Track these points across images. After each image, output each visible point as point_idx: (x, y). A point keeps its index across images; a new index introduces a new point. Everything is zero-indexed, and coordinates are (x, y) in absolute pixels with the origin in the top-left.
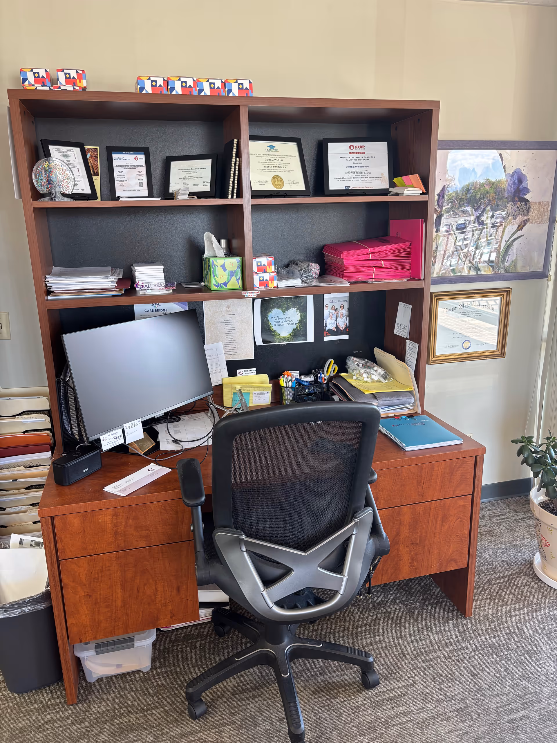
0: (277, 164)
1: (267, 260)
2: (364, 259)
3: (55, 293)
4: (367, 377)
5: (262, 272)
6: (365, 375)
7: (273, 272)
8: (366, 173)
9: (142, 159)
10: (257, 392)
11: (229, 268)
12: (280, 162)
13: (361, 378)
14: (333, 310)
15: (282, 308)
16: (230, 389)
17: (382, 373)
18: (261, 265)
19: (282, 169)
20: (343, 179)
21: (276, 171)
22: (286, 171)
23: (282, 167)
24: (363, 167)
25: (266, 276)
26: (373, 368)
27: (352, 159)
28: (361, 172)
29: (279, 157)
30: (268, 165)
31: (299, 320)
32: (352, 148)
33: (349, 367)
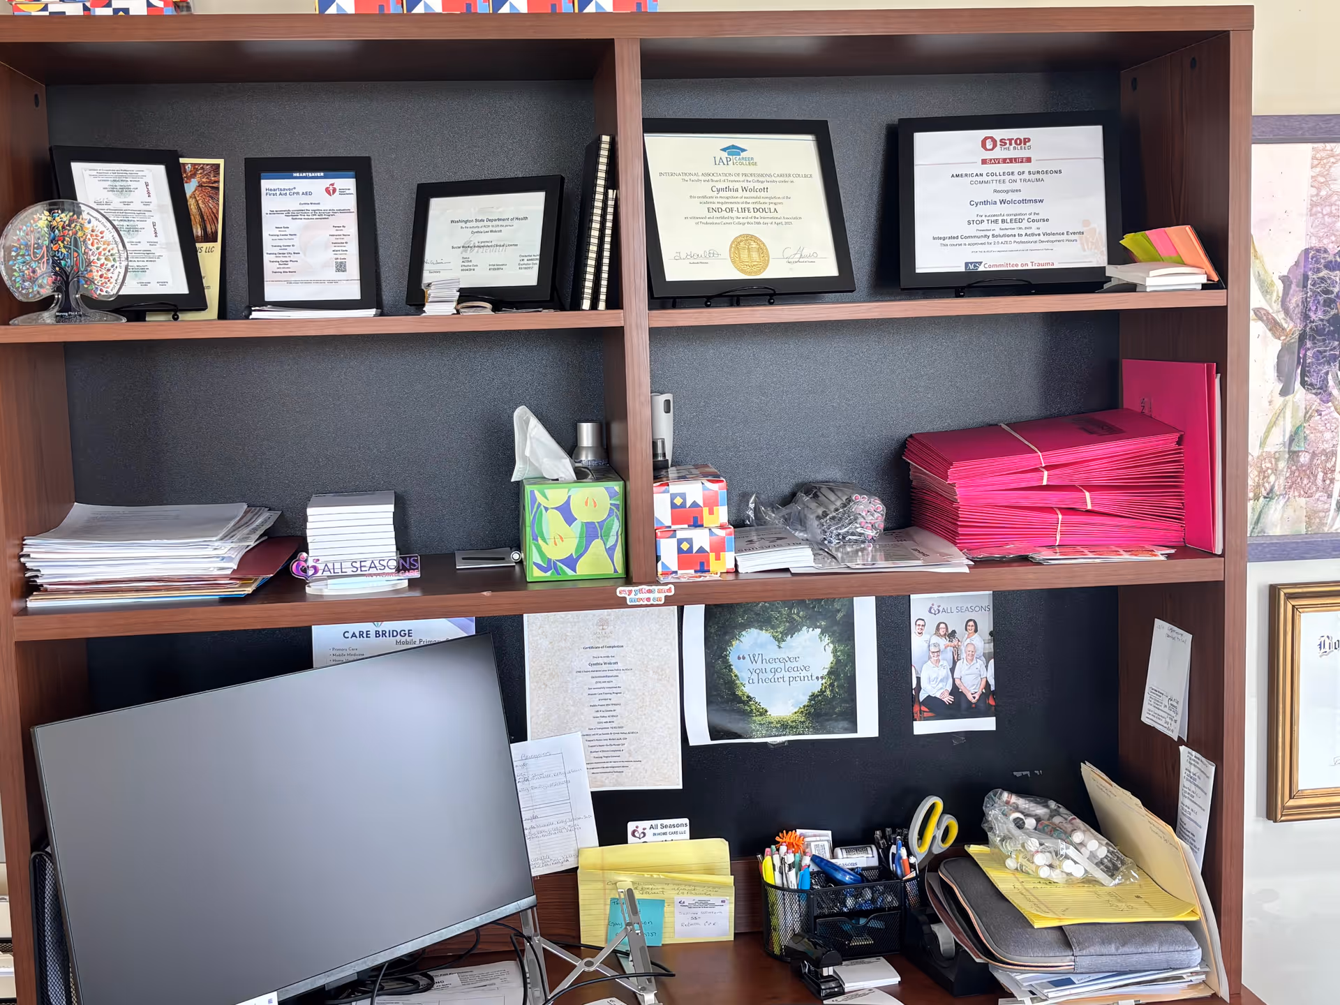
0: (748, 200)
1: (705, 489)
2: (1023, 485)
3: (46, 590)
4: (1051, 866)
5: (686, 526)
6: (1041, 859)
7: (722, 527)
8: (1034, 221)
9: (347, 192)
10: (689, 899)
11: (582, 515)
12: (758, 194)
13: (1029, 867)
14: (940, 636)
15: (773, 627)
16: (600, 885)
17: (1102, 852)
18: (683, 505)
19: (764, 214)
20: (959, 241)
21: (745, 221)
22: (778, 221)
23: (764, 210)
24: (1024, 201)
25: (701, 539)
26: (1066, 836)
27: (990, 178)
28: (1018, 217)
29: (756, 179)
30: (720, 206)
31: (828, 665)
32: (989, 145)
33: (991, 829)
